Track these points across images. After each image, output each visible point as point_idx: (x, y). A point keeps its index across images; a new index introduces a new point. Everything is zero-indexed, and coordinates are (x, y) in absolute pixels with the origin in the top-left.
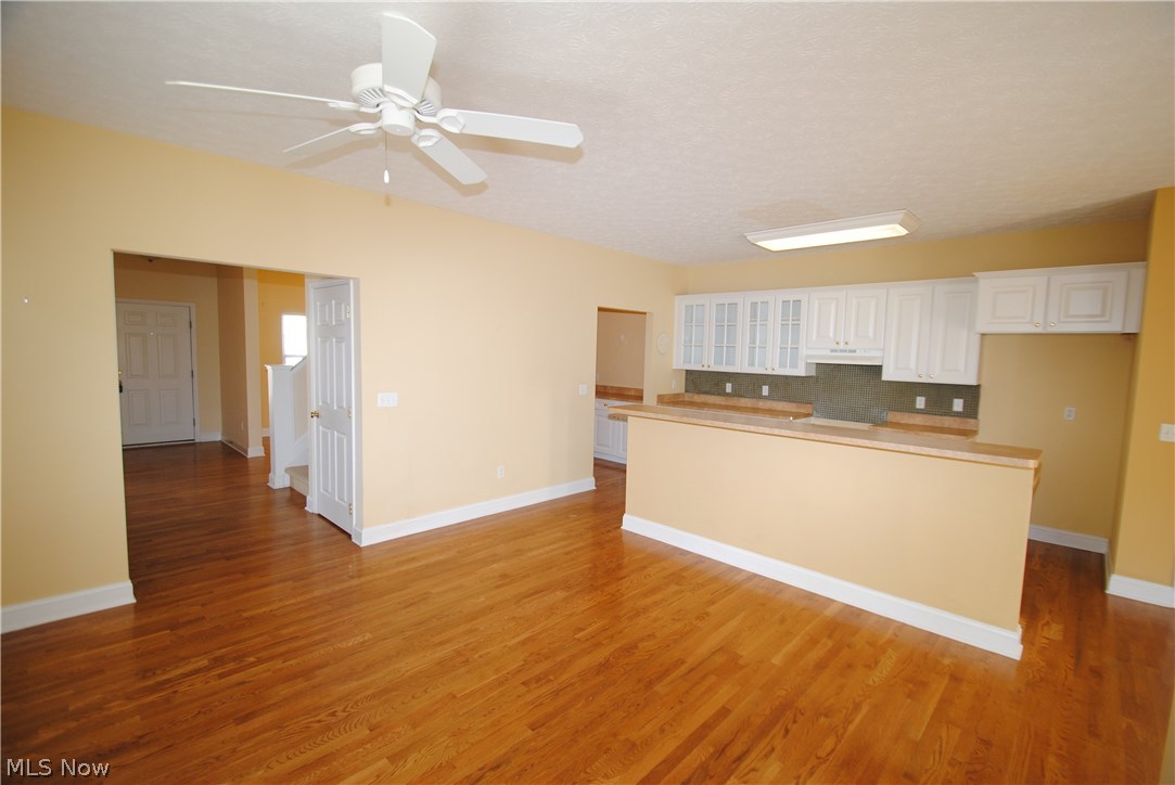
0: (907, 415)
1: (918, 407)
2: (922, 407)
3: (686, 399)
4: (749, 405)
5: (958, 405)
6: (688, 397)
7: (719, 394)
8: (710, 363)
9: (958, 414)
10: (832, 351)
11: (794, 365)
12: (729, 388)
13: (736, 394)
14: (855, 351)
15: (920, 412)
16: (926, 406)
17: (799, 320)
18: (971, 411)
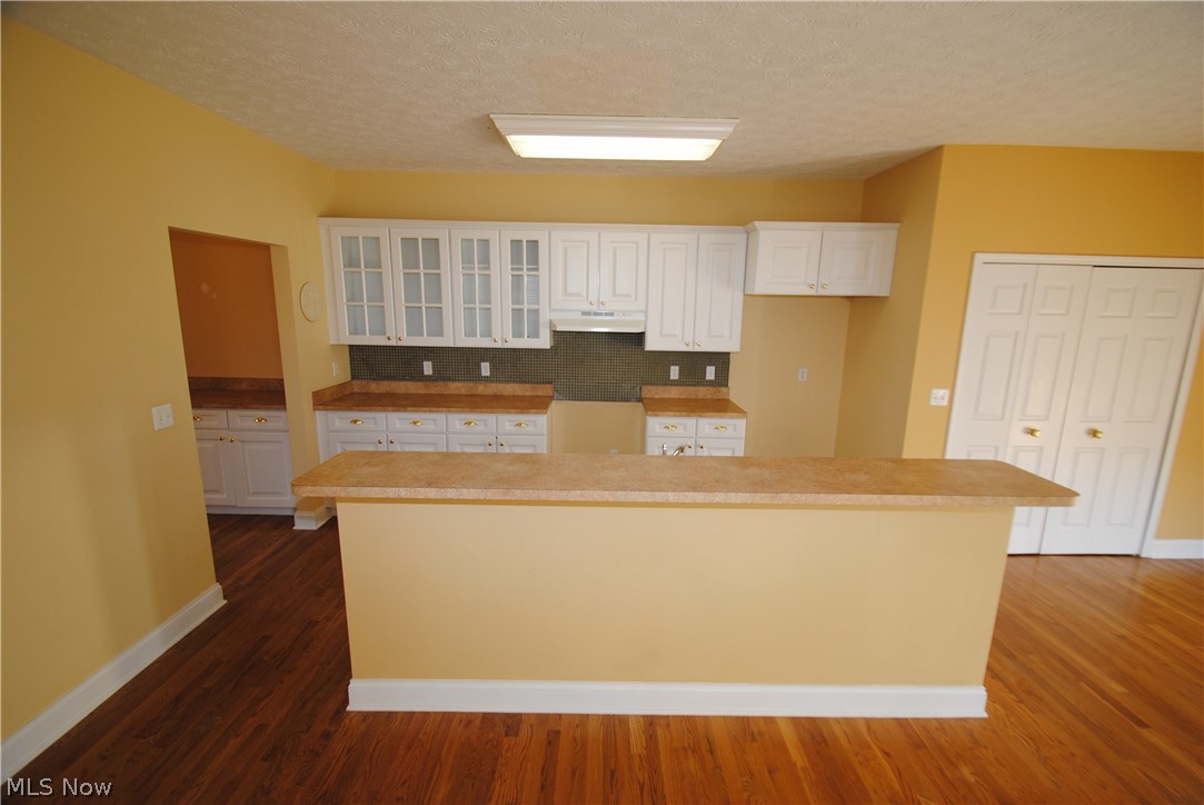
0: (661, 388)
1: (672, 377)
2: (677, 377)
3: (356, 390)
4: (463, 392)
5: (710, 373)
6: (357, 386)
7: (412, 379)
8: (398, 333)
9: (711, 383)
10: (584, 313)
11: (535, 334)
12: (428, 368)
13: (439, 376)
14: (612, 314)
15: (674, 383)
16: (680, 376)
17: (537, 270)
18: (722, 379)
